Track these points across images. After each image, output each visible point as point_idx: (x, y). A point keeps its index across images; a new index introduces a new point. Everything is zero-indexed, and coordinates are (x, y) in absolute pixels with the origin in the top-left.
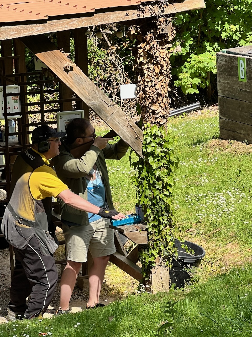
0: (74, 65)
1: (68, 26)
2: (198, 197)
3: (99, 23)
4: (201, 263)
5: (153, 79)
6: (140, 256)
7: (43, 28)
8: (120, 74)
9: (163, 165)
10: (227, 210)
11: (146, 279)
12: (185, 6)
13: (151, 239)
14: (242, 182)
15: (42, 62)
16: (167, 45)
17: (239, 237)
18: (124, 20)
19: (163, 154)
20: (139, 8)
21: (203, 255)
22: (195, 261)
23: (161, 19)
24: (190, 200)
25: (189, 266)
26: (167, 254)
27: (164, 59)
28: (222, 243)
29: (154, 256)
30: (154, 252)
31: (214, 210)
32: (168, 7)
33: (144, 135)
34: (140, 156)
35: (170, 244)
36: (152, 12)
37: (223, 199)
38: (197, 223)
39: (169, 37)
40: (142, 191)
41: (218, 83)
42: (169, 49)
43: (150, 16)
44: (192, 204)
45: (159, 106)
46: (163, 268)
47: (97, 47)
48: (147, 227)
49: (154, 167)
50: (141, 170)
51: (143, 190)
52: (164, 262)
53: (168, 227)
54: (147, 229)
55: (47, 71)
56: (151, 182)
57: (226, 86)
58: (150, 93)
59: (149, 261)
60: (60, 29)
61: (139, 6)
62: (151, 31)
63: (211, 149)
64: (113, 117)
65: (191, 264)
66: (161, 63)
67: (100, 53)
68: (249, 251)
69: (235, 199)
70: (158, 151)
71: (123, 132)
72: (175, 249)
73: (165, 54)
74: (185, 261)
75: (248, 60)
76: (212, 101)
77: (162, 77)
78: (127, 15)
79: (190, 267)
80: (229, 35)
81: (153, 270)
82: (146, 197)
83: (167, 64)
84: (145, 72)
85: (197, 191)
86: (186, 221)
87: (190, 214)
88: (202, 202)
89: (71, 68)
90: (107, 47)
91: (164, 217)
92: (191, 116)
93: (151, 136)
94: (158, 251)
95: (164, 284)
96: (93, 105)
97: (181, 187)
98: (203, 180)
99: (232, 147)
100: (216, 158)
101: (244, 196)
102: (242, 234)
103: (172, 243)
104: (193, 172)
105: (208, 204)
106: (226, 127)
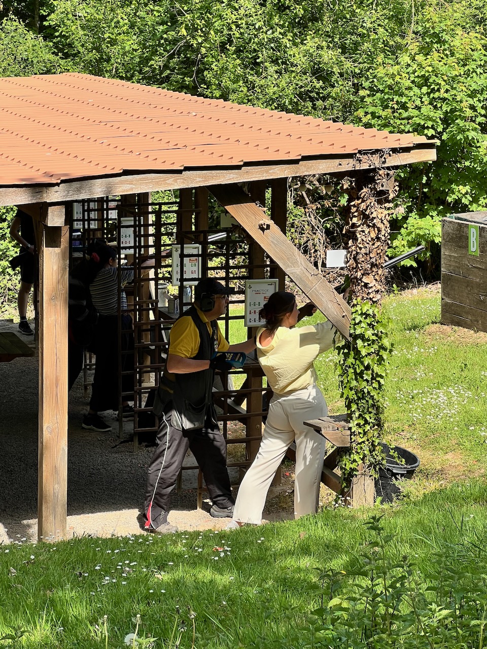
0: (271, 223)
1: (267, 175)
2: (412, 394)
3: (305, 173)
4: (414, 475)
5: (367, 245)
6: (339, 461)
7: (237, 176)
8: (319, 239)
9: (373, 352)
10: (449, 412)
11: (346, 490)
12: (412, 157)
13: (354, 441)
14: (467, 378)
15: (232, 217)
16: (387, 204)
17: (462, 445)
18: (335, 171)
19: (374, 338)
20: (355, 157)
21: (417, 464)
22: (407, 471)
23: (381, 172)
24: (402, 396)
25: (399, 477)
26: (373, 461)
27: (382, 221)
28: (440, 452)
29: (357, 462)
30: (356, 457)
31: (432, 410)
32: (391, 157)
33: (352, 313)
34: (346, 339)
35: (377, 448)
36: (371, 162)
37: (443, 398)
38: (410, 426)
39: (389, 195)
40: (346, 381)
41: (442, 256)
42: (389, 209)
43: (369, 168)
44: (405, 402)
45: (373, 278)
46: (367, 478)
47: (293, 205)
48: (350, 425)
49: (364, 353)
50: (346, 356)
51: (348, 381)
52: (369, 470)
53: (376, 427)
54: (350, 429)
55: (237, 228)
56: (358, 371)
57: (452, 260)
58: (363, 261)
59: (351, 468)
60: (257, 177)
61: (355, 154)
62: (368, 187)
63: (429, 337)
64: (315, 289)
65: (402, 475)
66: (378, 226)
67: (296, 212)
68: (475, 463)
69: (459, 399)
70: (369, 333)
71: (327, 308)
72: (383, 455)
73: (384, 215)
74: (394, 471)
75: (482, 229)
76: (431, 278)
77: (379, 243)
78: (340, 165)
79: (400, 479)
80: (457, 198)
81: (354, 479)
82: (351, 389)
83: (386, 227)
84: (358, 236)
85: (411, 387)
86: (397, 422)
87: (402, 414)
88: (417, 400)
89: (268, 227)
90: (304, 205)
91: (371, 415)
92: (405, 295)
93: (362, 314)
94: (361, 457)
95: (368, 498)
96: (292, 273)
97: (392, 381)
98: (419, 374)
99: (456, 335)
100: (436, 348)
101: (470, 396)
102: (466, 441)
103: (380, 448)
104: (407, 363)
105: (424, 402)
106: (449, 310)
